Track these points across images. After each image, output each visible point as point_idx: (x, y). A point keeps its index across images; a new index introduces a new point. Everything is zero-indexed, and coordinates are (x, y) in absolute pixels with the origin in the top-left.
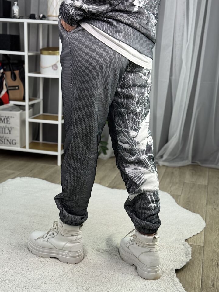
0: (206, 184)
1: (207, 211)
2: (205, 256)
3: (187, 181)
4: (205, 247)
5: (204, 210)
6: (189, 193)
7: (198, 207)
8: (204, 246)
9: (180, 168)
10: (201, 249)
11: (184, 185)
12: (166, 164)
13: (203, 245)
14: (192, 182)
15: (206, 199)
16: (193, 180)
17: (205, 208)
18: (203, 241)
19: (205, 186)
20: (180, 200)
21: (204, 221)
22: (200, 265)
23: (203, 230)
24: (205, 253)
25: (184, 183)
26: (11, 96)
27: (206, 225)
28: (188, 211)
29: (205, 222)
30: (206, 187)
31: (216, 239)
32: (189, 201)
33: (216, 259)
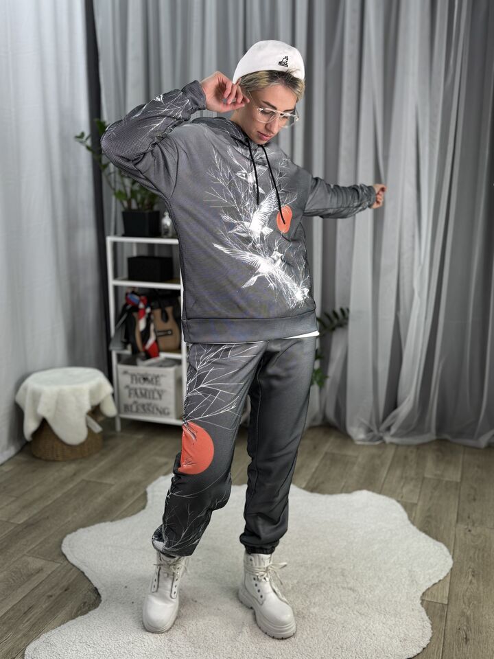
0: (459, 481)
1: (457, 536)
2: (449, 622)
3: (427, 475)
4: (450, 606)
5: (452, 533)
6: (431, 499)
7: (443, 527)
8: (448, 604)
9: (418, 447)
10: (443, 610)
11: (422, 482)
12: (395, 440)
13: (446, 603)
14: (436, 475)
15: (456, 510)
16: (439, 472)
17: (454, 528)
18: (447, 595)
19: (457, 483)
20: (416, 513)
21: (450, 557)
22: (441, 640)
23: (448, 574)
24: (449, 617)
25: (424, 478)
26: (162, 345)
27: (454, 564)
28: (427, 537)
29: (453, 558)
30: (458, 486)
31: (467, 591)
32: (430, 516)
33: (465, 628)
